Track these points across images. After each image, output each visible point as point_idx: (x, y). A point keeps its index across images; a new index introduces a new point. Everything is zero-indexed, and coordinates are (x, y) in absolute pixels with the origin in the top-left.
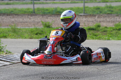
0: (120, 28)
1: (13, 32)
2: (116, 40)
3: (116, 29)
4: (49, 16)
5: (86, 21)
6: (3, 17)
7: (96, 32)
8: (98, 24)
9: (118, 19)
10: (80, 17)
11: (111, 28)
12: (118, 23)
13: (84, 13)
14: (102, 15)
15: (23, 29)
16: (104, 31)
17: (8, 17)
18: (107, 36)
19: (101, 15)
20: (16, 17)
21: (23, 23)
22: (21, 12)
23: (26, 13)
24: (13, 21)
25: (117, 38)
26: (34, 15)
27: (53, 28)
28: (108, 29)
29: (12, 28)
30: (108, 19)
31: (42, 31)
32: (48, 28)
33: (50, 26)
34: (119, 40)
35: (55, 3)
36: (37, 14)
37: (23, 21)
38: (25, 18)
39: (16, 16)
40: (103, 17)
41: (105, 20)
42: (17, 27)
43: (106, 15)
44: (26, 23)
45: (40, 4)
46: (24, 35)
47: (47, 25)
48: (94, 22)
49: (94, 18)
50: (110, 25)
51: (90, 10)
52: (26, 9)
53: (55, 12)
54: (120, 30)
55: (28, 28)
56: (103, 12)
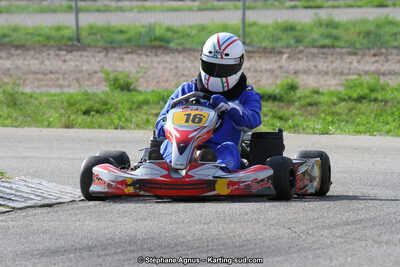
0: (361, 93)
1: (8, 106)
2: (349, 133)
3: (350, 98)
4: (128, 53)
7: (283, 108)
8: (290, 82)
9: (355, 64)
11: (332, 94)
12: (355, 77)
14: (301, 52)
15: (41, 94)
16: (310, 105)
18: (321, 121)
19: (297, 50)
20: (18, 55)
21: (41, 76)
22: (36, 39)
23: (52, 42)
24: (9, 69)
25: (351, 128)
26: (78, 50)
27: (140, 92)
28: (322, 99)
29: (4, 92)
30: (322, 65)
31: (106, 104)
32: (124, 92)
33: (132, 87)
34: (359, 132)
35: (146, 10)
36: (89, 46)
37: (42, 67)
38: (49, 60)
39: (19, 52)
40: (307, 57)
41: (313, 68)
42: (21, 89)
43: (316, 51)
44: (52, 76)
45: (98, 11)
46: (44, 114)
47: (122, 82)
48: (278, 72)
49: (277, 59)
50: (328, 82)
51: (264, 33)
52: (51, 28)
53: (147, 39)
54: (364, 101)
55: (58, 91)
56: (306, 41)
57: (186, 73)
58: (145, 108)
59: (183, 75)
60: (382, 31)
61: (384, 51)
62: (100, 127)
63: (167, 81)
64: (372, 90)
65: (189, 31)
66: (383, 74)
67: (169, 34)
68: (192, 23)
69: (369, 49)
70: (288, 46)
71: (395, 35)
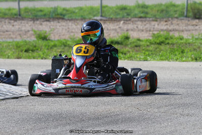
0: (161, 40)
2: (157, 60)
3: (155, 43)
4: (44, 21)
7: (123, 48)
8: (126, 35)
9: (156, 26)
11: (147, 40)
12: (158, 32)
13: (101, 16)
14: (130, 20)
15: (3, 42)
16: (136, 46)
18: (143, 54)
19: (128, 19)
21: (2, 33)
23: (6, 16)
25: (158, 58)
26: (19, 19)
27: (52, 41)
28: (141, 43)
30: (140, 27)
31: (35, 47)
33: (48, 38)
34: (162, 60)
36: (25, 18)
37: (2, 29)
38: (5, 25)
40: (133, 22)
41: (135, 28)
43: (137, 19)
44: (7, 33)
45: (29, 1)
46: (5, 52)
47: (43, 36)
48: (118, 30)
49: (118, 23)
50: (144, 35)
51: (111, 11)
52: (6, 9)
53: (54, 15)
54: (163, 44)
55: (11, 40)
56: (132, 15)
57: (73, 31)
58: (55, 48)
59: (72, 32)
60: (169, 9)
61: (170, 19)
62: (34, 58)
63: (64, 35)
64: (166, 39)
65: (74, 10)
66: (171, 31)
67: (65, 12)
68: (75, 6)
69: (163, 18)
70: (123, 17)
71: (176, 11)
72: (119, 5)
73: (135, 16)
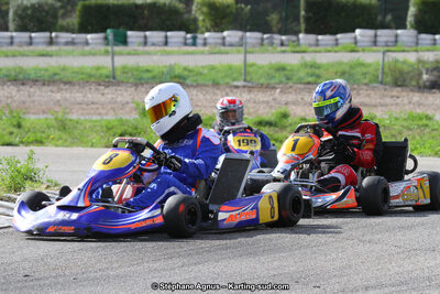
1: (59, 130)
5: (249, 101)
6: (32, 90)
7: (277, 132)
8: (283, 109)
10: (235, 90)
13: (245, 80)
14: (291, 87)
15: (86, 120)
17: (46, 88)
19: (288, 86)
20: (66, 89)
21: (84, 106)
22: (81, 76)
23: (93, 79)
24: (59, 101)
29: (56, 119)
30: (308, 98)
31: (136, 128)
35: (168, 54)
36: (122, 82)
37: (86, 99)
38: (91, 93)
39: (67, 86)
40: (296, 91)
41: (300, 100)
42: (70, 117)
43: (302, 86)
44: (93, 106)
45: (129, 54)
46: (88, 136)
48: (272, 103)
49: (272, 92)
51: (261, 71)
52: (93, 68)
53: (168, 77)
55: (99, 118)
56: (295, 78)
57: (200, 104)
59: (197, 106)
60: (354, 71)
61: (356, 86)
65: (201, 70)
67: (186, 73)
68: (204, 64)
70: (280, 83)
71: (365, 74)
72: (273, 62)
73: (300, 82)
